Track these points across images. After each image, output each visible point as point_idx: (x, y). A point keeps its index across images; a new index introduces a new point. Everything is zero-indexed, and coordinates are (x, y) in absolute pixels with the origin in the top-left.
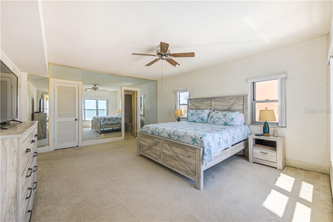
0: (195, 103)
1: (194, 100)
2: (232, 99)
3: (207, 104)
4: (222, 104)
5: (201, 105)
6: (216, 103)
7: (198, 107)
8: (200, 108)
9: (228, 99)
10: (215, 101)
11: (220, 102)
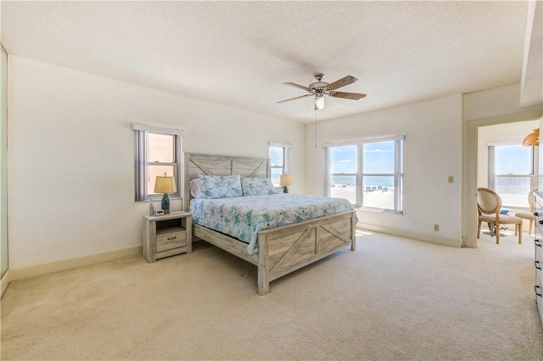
0: (202, 162)
1: (201, 158)
2: (257, 161)
3: (225, 166)
4: (246, 167)
5: (213, 167)
6: (239, 165)
7: (208, 171)
8: (212, 172)
9: (253, 161)
10: (237, 163)
11: (244, 164)
